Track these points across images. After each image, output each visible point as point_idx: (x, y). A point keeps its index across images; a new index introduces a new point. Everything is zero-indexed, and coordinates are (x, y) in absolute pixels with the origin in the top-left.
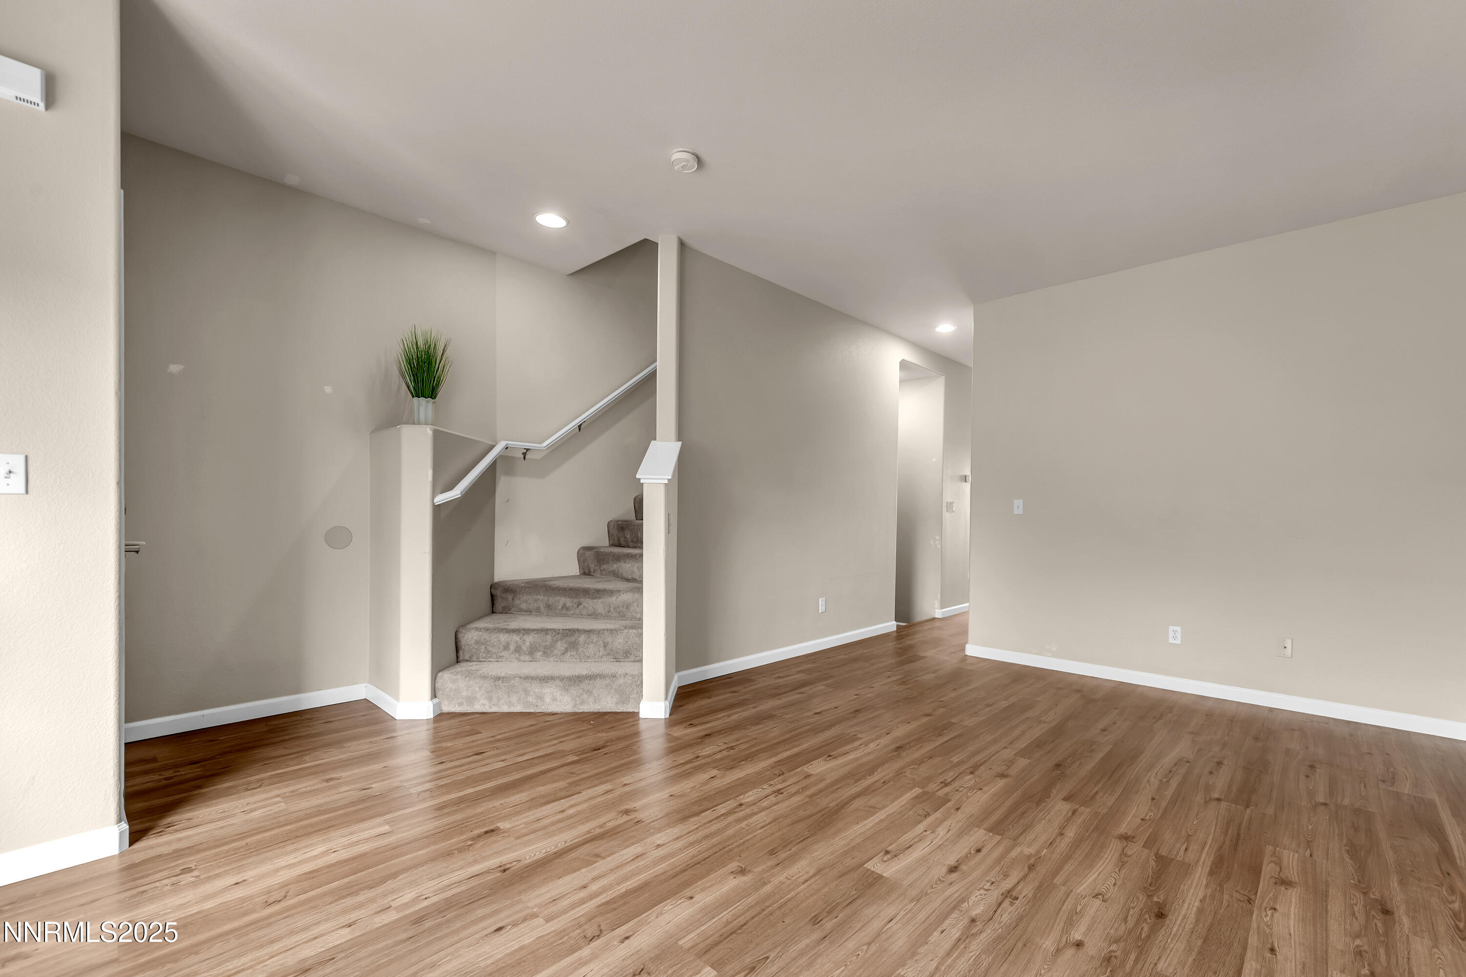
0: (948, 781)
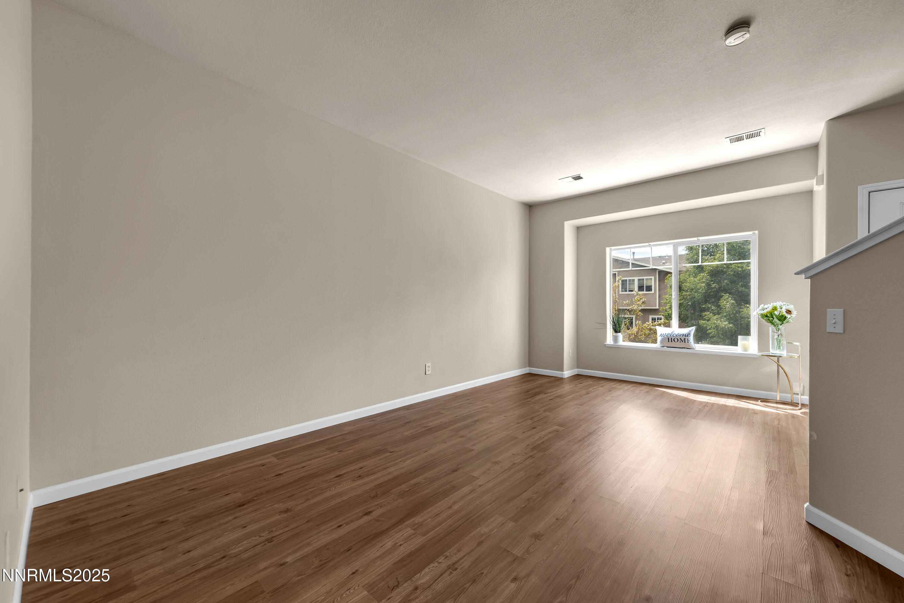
0: (530, 458)
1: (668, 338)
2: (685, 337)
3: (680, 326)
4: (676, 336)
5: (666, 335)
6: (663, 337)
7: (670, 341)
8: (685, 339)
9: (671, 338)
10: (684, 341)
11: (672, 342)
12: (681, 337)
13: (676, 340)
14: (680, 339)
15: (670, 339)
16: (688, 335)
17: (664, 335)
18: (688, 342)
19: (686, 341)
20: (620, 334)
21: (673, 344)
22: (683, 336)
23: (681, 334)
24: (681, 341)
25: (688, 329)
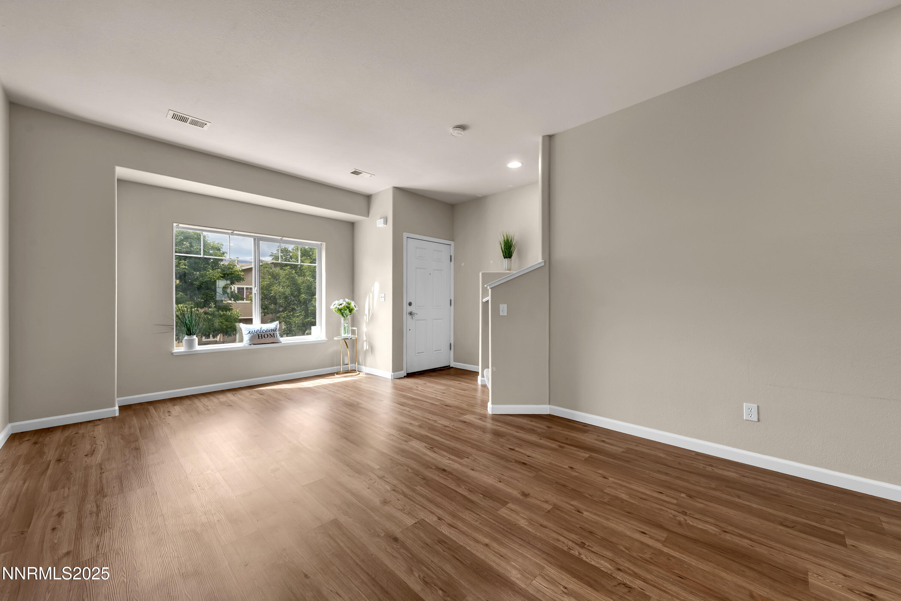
1: (258, 335)
2: (274, 332)
3: (263, 322)
4: (266, 332)
5: (255, 332)
6: (252, 334)
7: (260, 337)
8: (274, 334)
9: (262, 335)
10: (273, 336)
11: (262, 338)
12: (268, 333)
13: (266, 336)
14: (270, 334)
15: (260, 335)
16: (275, 330)
17: (253, 332)
18: (277, 337)
19: (275, 336)
20: (195, 337)
21: (263, 341)
22: (272, 331)
23: (270, 330)
24: (271, 336)
25: (274, 324)
